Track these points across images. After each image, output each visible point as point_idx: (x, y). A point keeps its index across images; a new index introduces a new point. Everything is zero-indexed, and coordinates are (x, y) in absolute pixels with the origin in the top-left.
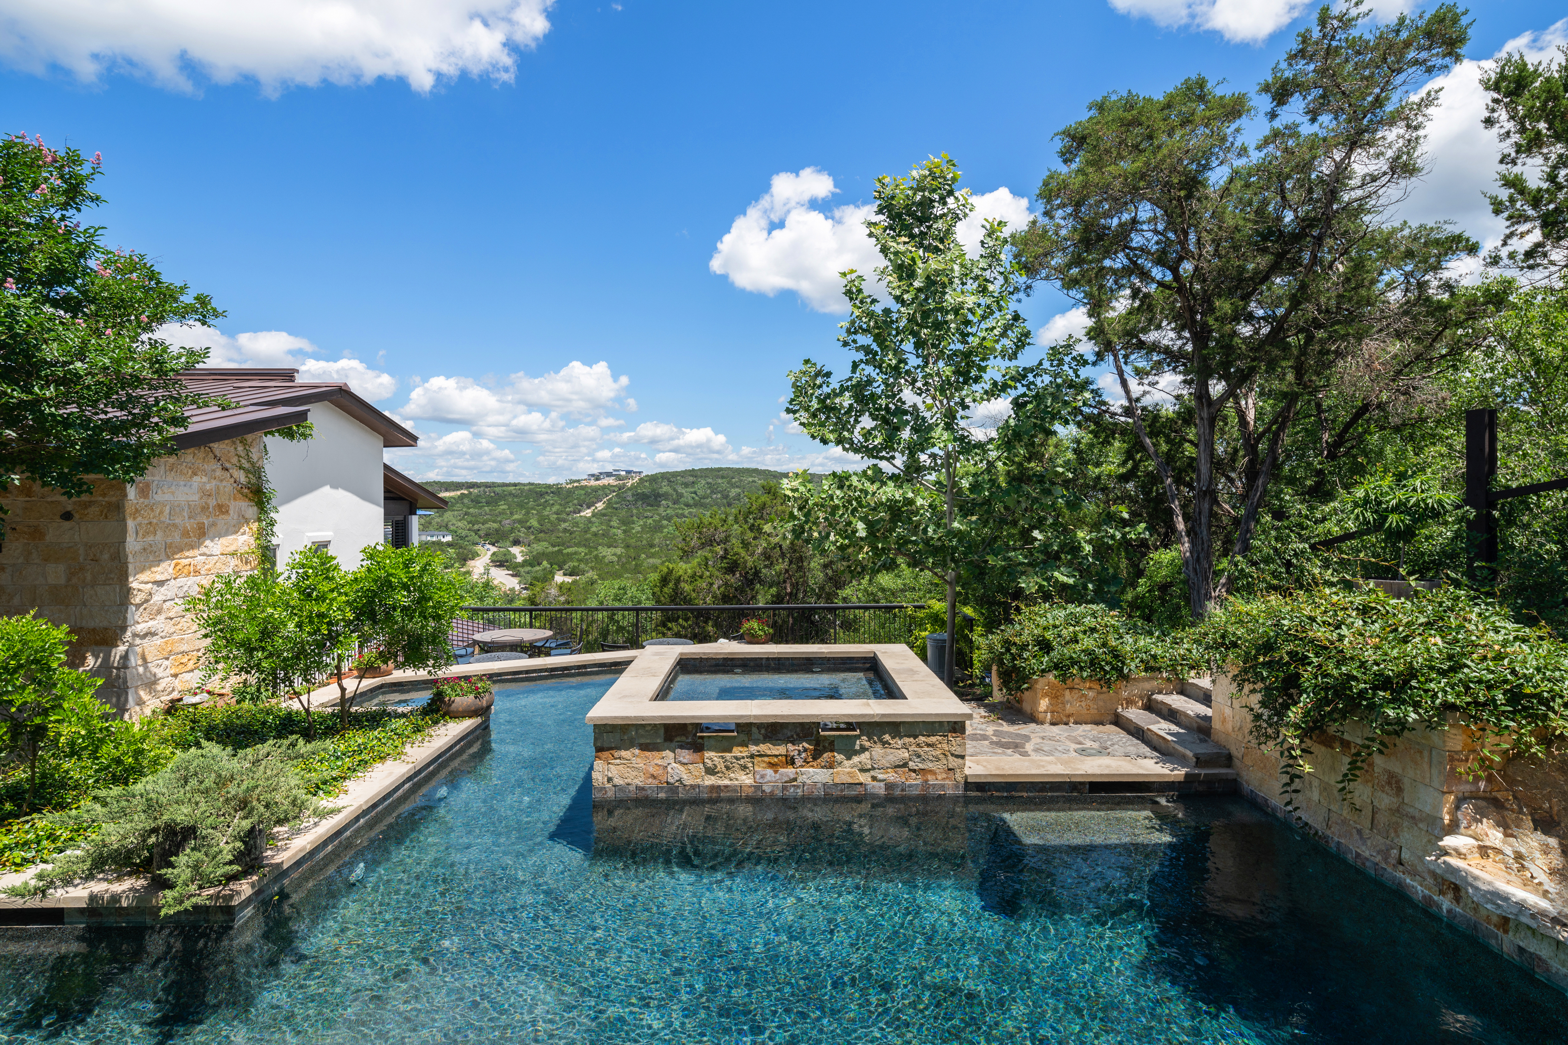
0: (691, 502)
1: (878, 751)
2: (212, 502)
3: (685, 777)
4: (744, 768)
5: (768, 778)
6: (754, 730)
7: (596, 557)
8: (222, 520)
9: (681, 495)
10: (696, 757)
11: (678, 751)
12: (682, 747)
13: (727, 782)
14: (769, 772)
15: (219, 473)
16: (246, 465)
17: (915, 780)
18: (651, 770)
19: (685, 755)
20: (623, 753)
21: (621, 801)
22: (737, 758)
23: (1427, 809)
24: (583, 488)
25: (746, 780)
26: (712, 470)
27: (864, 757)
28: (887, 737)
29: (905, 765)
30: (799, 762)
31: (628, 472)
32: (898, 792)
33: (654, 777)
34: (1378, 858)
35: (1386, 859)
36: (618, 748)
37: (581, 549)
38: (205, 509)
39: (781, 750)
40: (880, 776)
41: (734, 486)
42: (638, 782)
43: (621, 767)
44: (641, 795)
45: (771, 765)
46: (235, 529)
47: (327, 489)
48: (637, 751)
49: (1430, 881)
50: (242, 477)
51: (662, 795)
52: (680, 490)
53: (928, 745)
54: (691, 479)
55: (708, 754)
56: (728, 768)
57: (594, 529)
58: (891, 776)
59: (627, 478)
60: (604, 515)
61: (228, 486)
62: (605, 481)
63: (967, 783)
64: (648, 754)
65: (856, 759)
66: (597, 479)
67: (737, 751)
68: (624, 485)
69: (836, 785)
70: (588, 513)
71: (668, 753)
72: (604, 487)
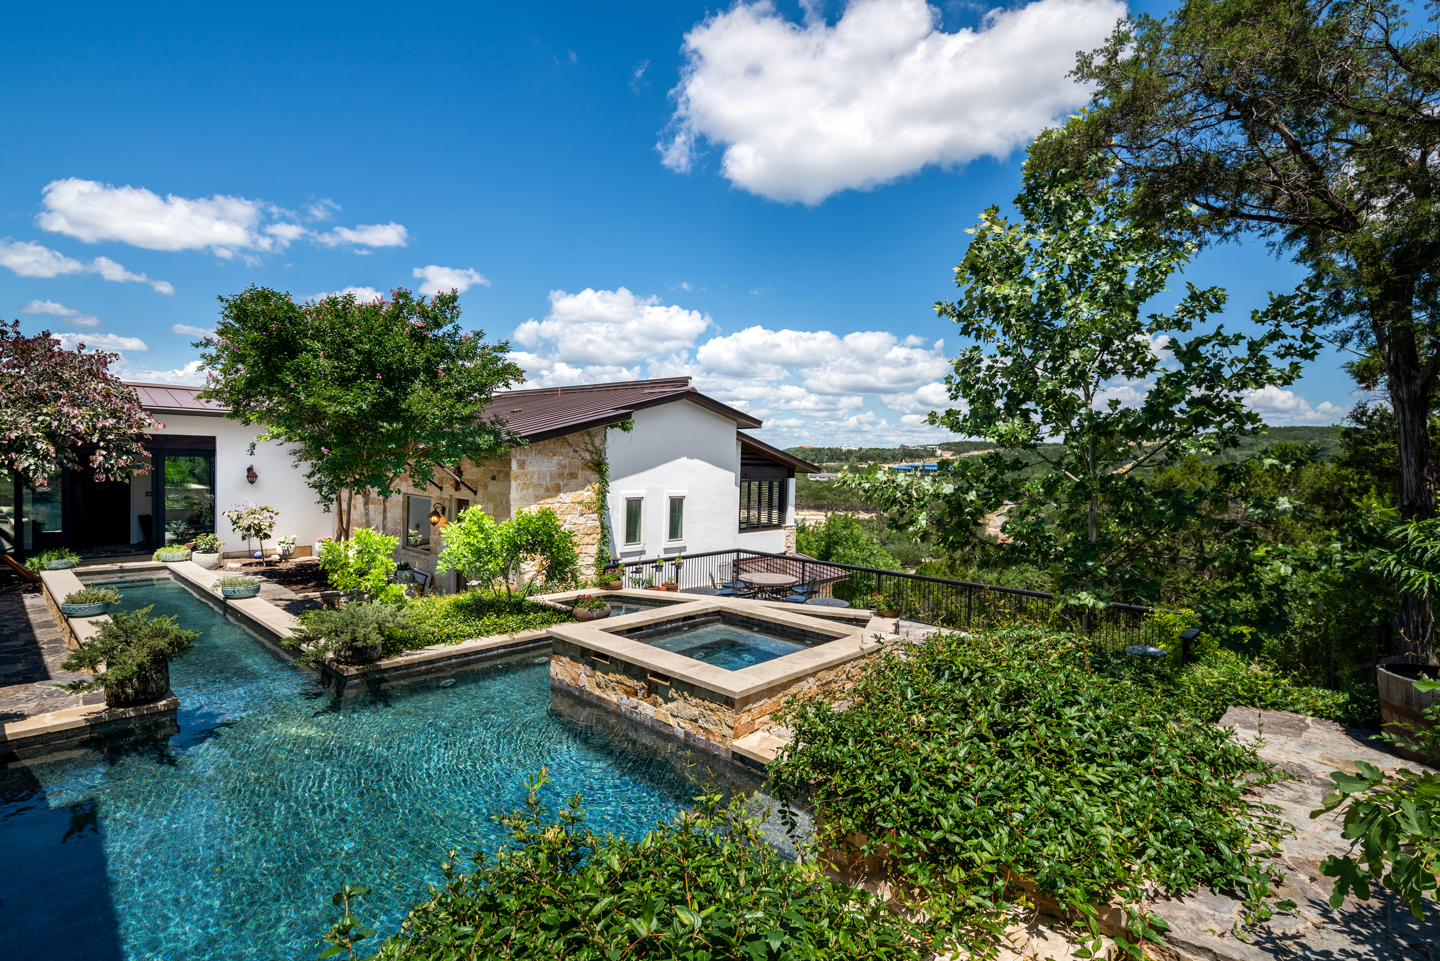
1: (681, 702)
2: (566, 472)
3: (587, 684)
4: (613, 688)
5: (624, 701)
6: (620, 664)
8: (573, 482)
10: (593, 672)
11: (586, 666)
13: (604, 695)
14: (625, 696)
15: (571, 454)
16: (591, 448)
17: (702, 736)
18: (573, 674)
19: (589, 670)
20: (564, 659)
21: (561, 690)
22: (611, 681)
25: (614, 698)
27: (673, 705)
28: (686, 694)
29: (696, 720)
30: (640, 696)
32: (692, 741)
33: (574, 679)
36: (561, 655)
38: (561, 475)
39: (631, 682)
40: (682, 724)
42: (568, 679)
43: (562, 668)
44: (569, 688)
45: (626, 692)
46: (583, 487)
47: (684, 460)
48: (570, 660)
50: (588, 456)
51: (577, 692)
53: (711, 709)
55: (598, 673)
56: (606, 686)
58: (688, 726)
61: (578, 462)
63: (734, 752)
64: (574, 663)
65: (670, 705)
67: (612, 676)
69: (658, 721)
71: (581, 666)
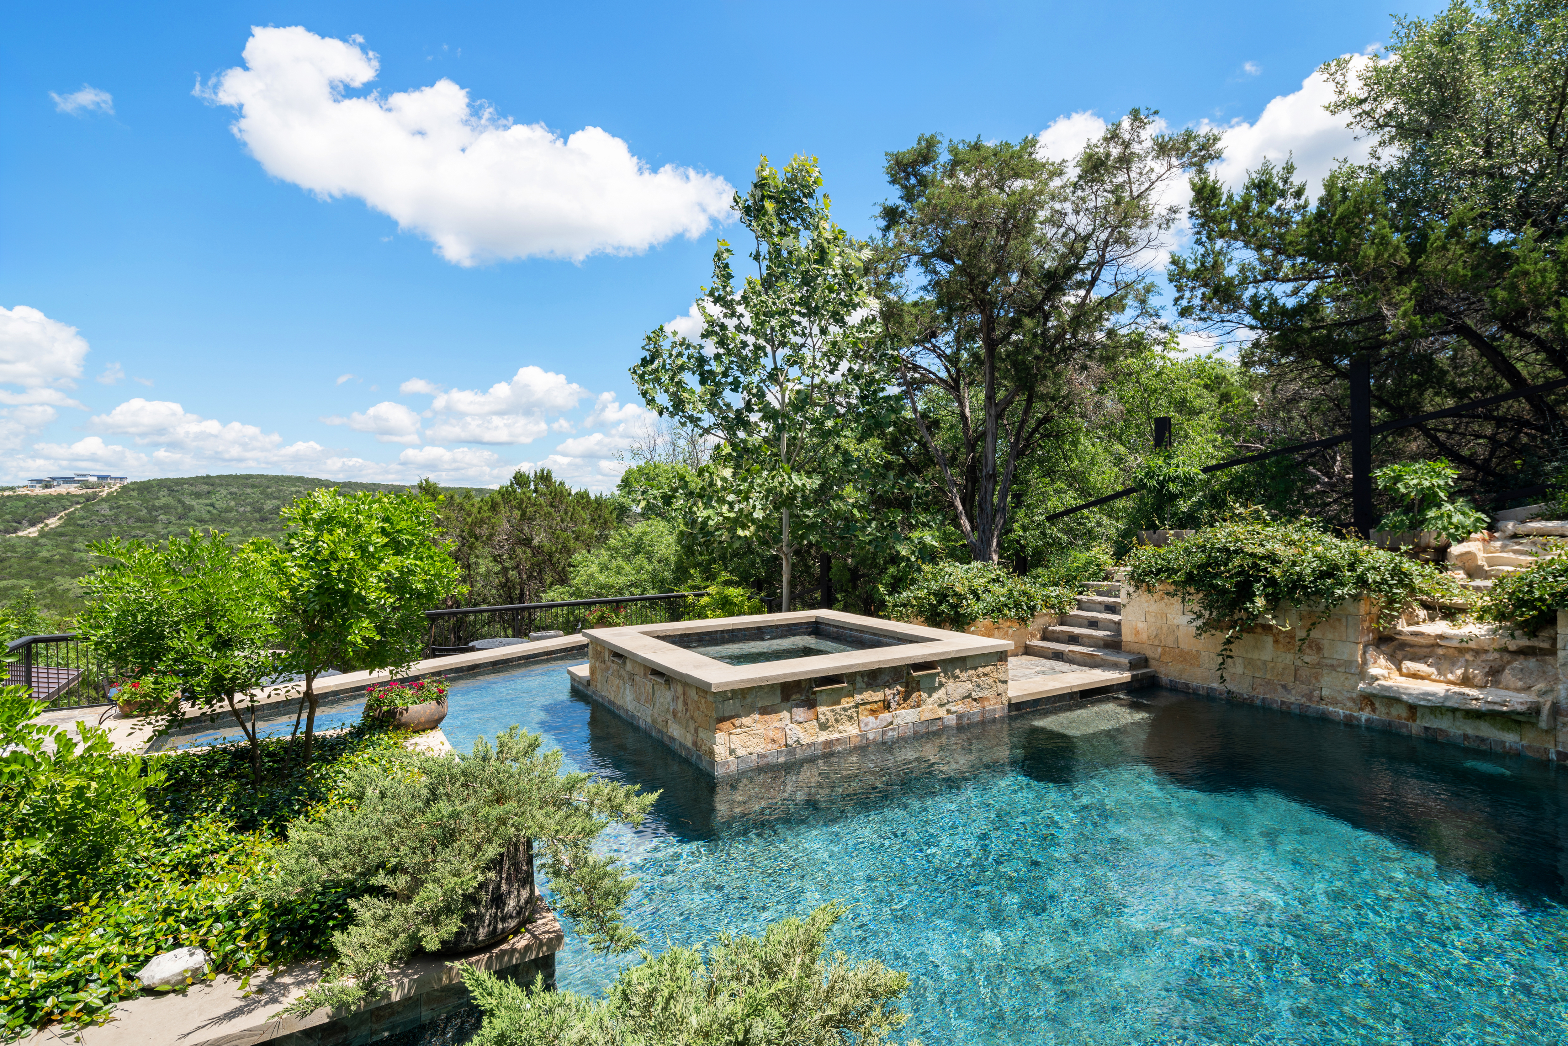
0: (207, 517)
1: (951, 685)
3: (801, 736)
4: (850, 718)
5: (871, 725)
6: (859, 678)
7: (52, 592)
9: (191, 508)
10: (810, 714)
11: (794, 710)
12: (797, 706)
13: (836, 736)
14: (871, 719)
17: (976, 708)
18: (771, 734)
19: (801, 713)
20: (745, 720)
21: (744, 773)
22: (845, 710)
23: (1345, 657)
24: (19, 498)
25: (851, 730)
26: (236, 477)
27: (941, 693)
28: (957, 671)
29: (969, 696)
30: (893, 705)
31: (101, 478)
32: (965, 721)
33: (774, 741)
34: (1303, 700)
35: (1310, 700)
36: (738, 716)
37: (22, 582)
39: (878, 696)
40: (953, 709)
41: (269, 497)
42: (759, 750)
43: (742, 736)
44: (762, 762)
45: (873, 712)
48: (757, 716)
49: (1349, 704)
51: (782, 760)
52: (188, 501)
53: (985, 675)
54: (205, 488)
55: (821, 709)
56: (837, 721)
57: (45, 554)
58: (959, 708)
59: (99, 485)
60: (62, 535)
62: (63, 489)
63: (1010, 705)
64: (767, 717)
65: (935, 696)
66: (48, 486)
67: (847, 702)
68: (95, 495)
69: (922, 722)
70: (33, 532)
71: (785, 714)
72: (60, 497)
